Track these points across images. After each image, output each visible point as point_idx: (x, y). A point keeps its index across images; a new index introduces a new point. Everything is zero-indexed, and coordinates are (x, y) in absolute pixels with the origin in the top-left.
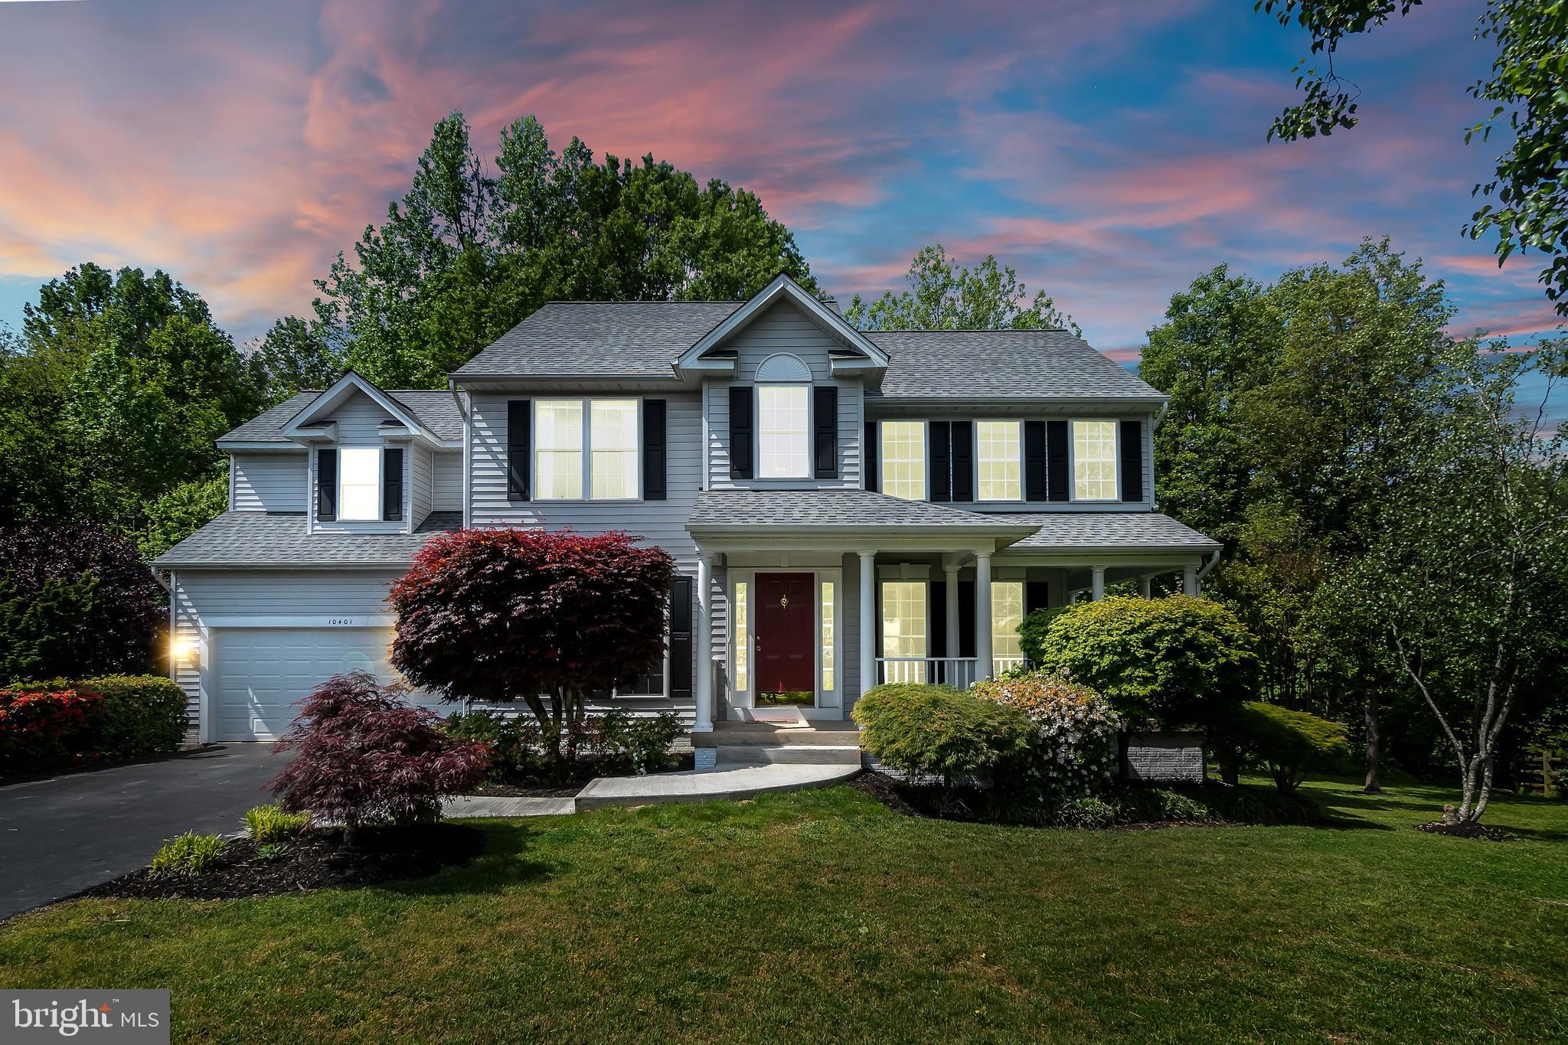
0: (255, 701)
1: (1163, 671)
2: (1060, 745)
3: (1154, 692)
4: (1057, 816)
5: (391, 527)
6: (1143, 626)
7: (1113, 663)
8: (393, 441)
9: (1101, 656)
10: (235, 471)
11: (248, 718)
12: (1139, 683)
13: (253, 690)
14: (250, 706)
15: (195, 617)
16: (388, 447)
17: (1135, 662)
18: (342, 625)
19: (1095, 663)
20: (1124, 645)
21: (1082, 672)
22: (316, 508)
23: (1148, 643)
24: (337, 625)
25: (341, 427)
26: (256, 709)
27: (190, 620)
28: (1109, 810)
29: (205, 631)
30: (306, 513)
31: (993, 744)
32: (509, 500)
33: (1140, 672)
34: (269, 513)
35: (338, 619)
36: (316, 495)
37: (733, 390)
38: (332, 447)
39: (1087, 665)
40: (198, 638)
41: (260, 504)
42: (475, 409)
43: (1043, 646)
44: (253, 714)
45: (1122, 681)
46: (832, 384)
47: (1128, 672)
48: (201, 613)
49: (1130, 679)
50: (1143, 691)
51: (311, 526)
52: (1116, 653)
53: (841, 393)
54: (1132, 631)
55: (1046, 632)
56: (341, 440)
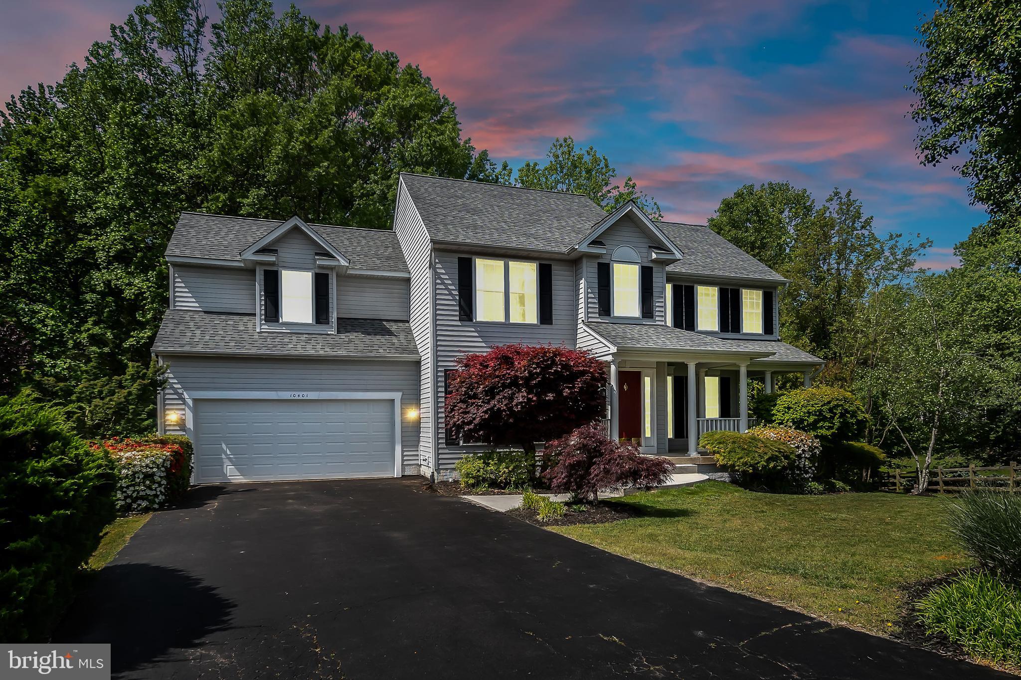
0: (228, 452)
1: (837, 421)
2: (802, 458)
3: (833, 433)
4: (803, 491)
5: (321, 329)
6: (829, 402)
7: (815, 420)
8: (321, 267)
9: (808, 417)
10: (175, 278)
11: (222, 466)
12: (826, 429)
13: (227, 445)
14: (223, 456)
15: (180, 391)
16: (318, 271)
17: (825, 419)
18: (301, 398)
19: (806, 420)
20: (820, 411)
21: (799, 424)
22: (263, 312)
23: (831, 410)
24: (297, 398)
25: (280, 254)
26: (229, 459)
27: (176, 393)
28: (821, 488)
29: (190, 402)
30: (254, 315)
31: (787, 457)
32: (460, 320)
33: (827, 424)
34: (205, 312)
35: (297, 393)
36: (263, 303)
37: (599, 264)
38: (275, 269)
39: (802, 421)
40: (183, 407)
41: (197, 305)
42: (437, 261)
43: (774, 412)
44: (227, 462)
45: (818, 428)
46: (650, 265)
47: (820, 424)
48: (186, 389)
49: (821, 428)
50: (829, 433)
51: (259, 325)
52: (816, 415)
53: (654, 270)
54: (824, 405)
55: (775, 405)
56: (281, 264)
